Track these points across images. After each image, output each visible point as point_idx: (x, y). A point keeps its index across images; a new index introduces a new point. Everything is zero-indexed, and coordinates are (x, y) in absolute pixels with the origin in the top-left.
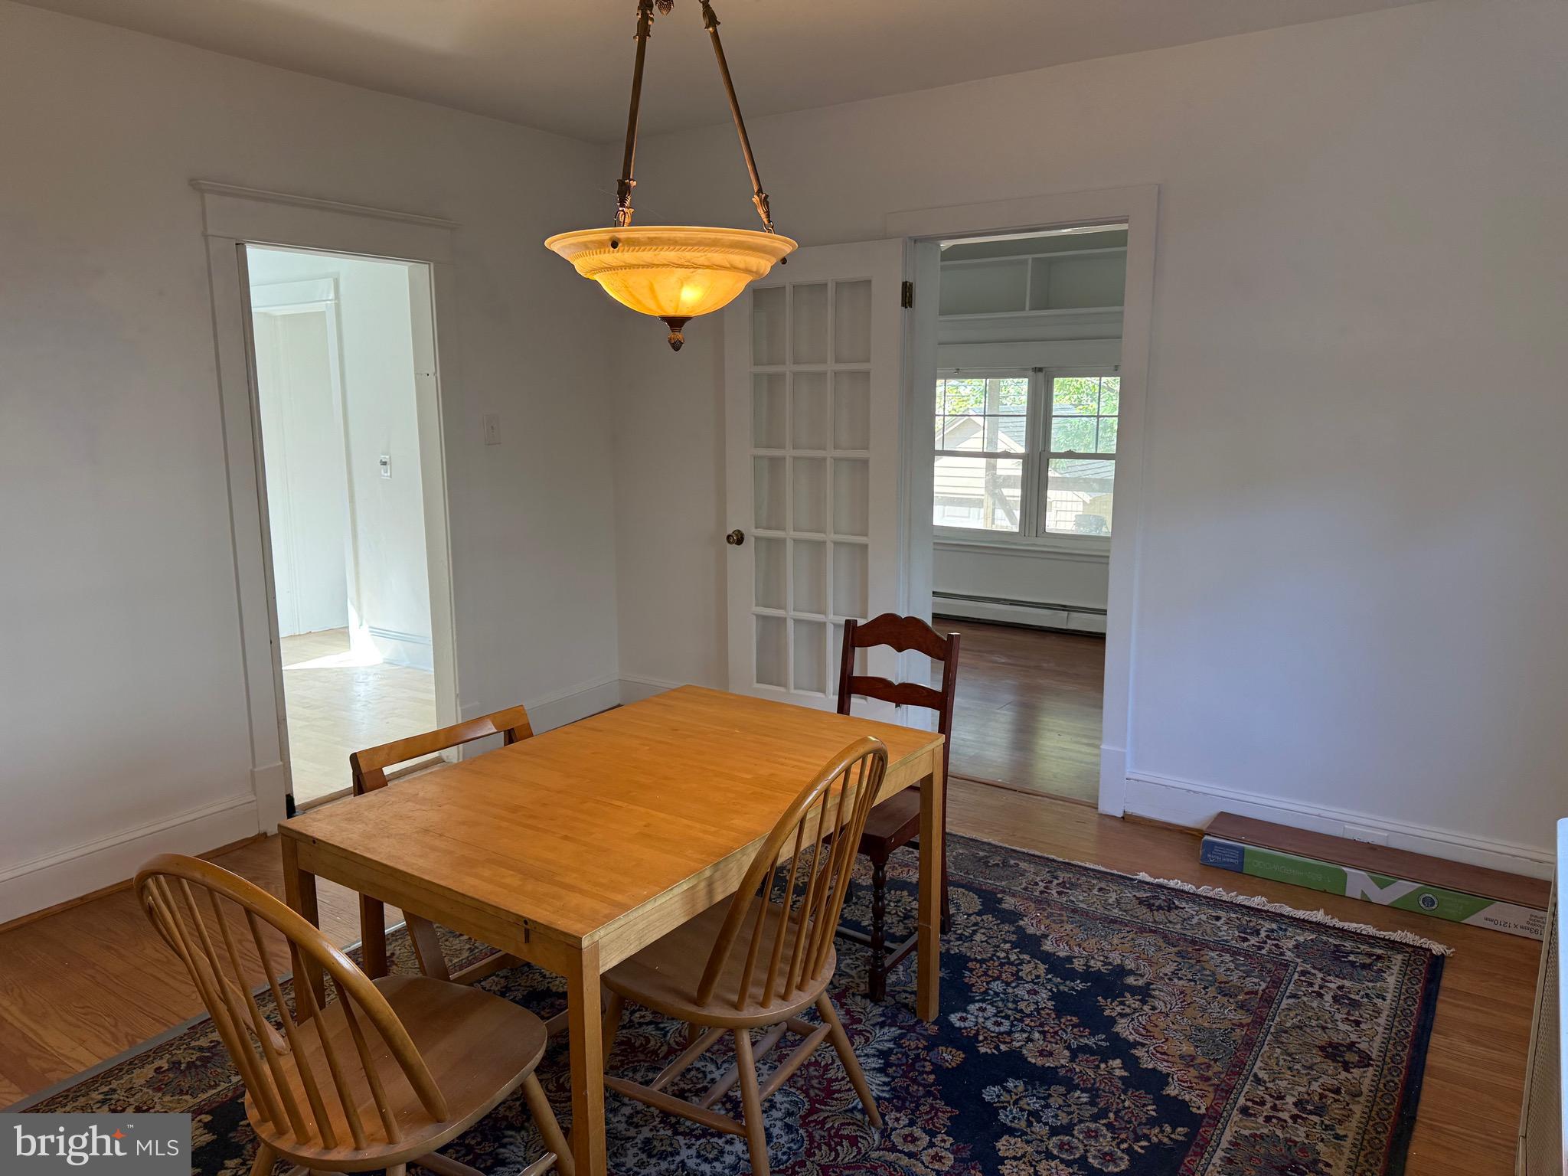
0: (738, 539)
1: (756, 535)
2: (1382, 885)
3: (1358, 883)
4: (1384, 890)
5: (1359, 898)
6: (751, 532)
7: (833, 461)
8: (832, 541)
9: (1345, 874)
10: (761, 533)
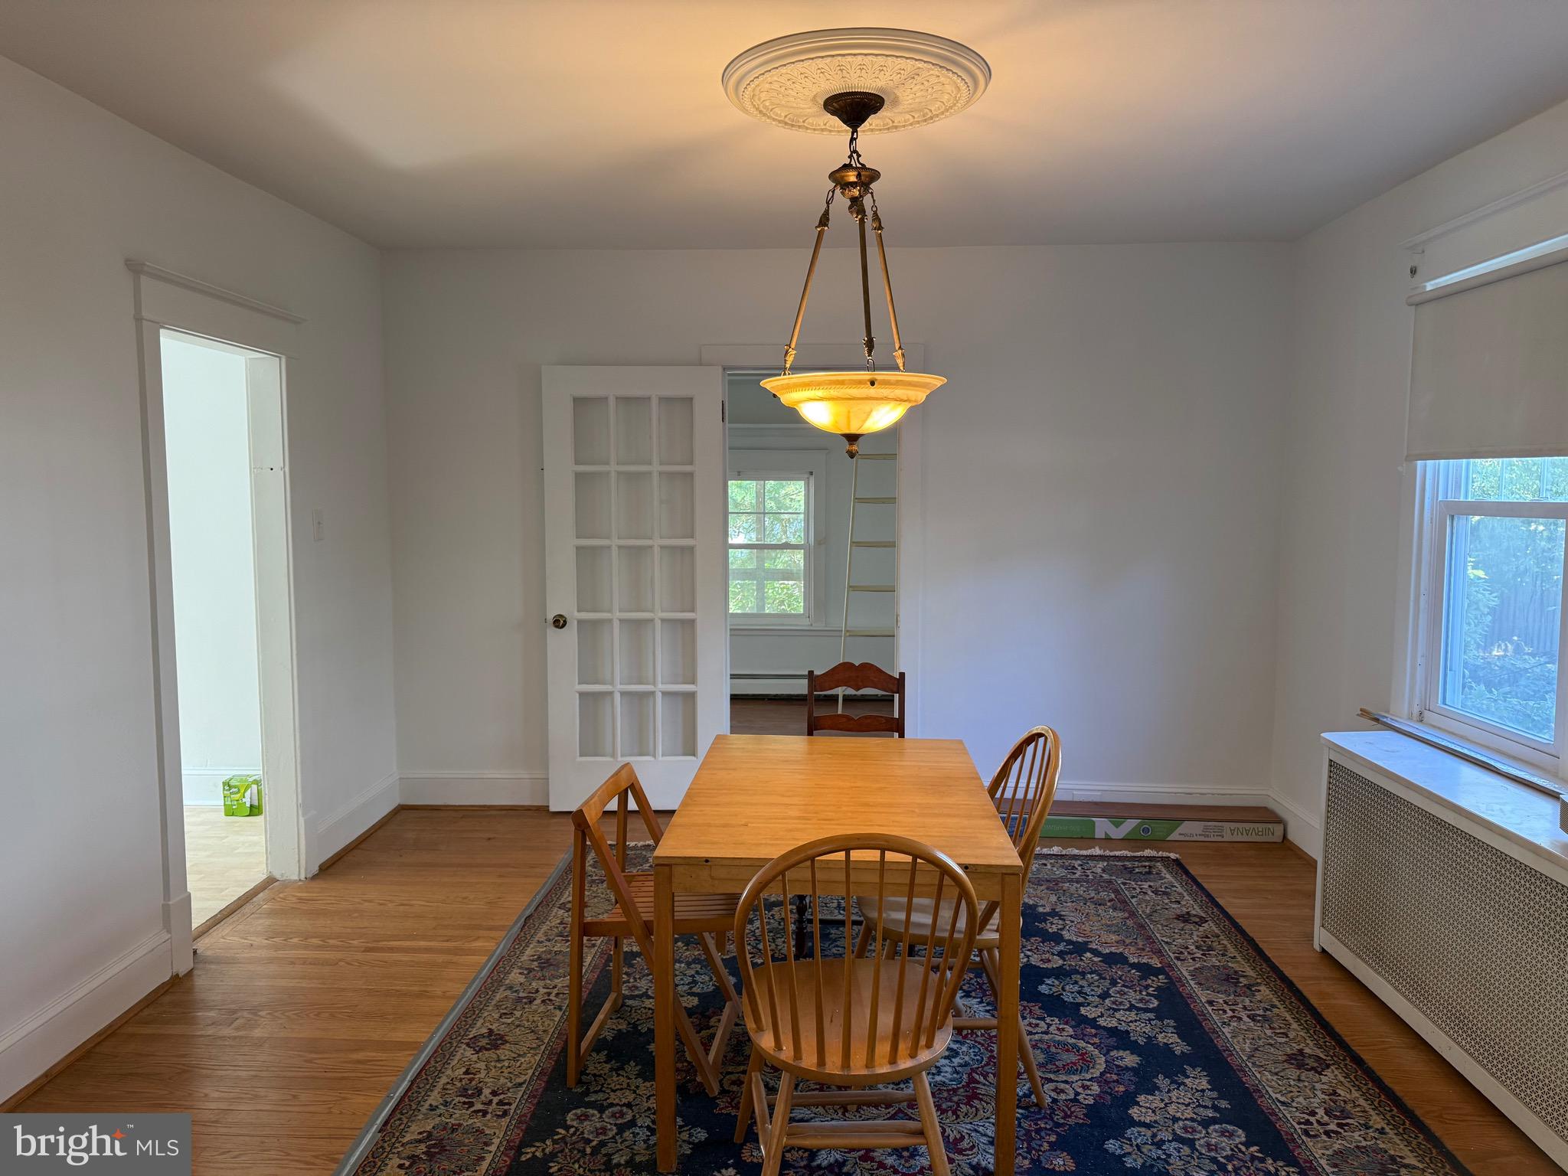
0: (560, 622)
1: (579, 618)
2: (1117, 825)
3: (1103, 827)
4: (1120, 828)
5: (1104, 837)
6: (573, 614)
7: (659, 548)
8: (659, 619)
9: (1094, 822)
10: (584, 616)
